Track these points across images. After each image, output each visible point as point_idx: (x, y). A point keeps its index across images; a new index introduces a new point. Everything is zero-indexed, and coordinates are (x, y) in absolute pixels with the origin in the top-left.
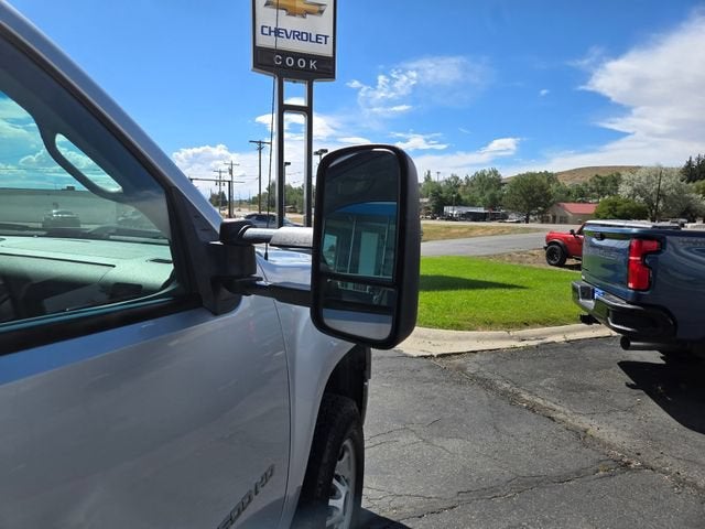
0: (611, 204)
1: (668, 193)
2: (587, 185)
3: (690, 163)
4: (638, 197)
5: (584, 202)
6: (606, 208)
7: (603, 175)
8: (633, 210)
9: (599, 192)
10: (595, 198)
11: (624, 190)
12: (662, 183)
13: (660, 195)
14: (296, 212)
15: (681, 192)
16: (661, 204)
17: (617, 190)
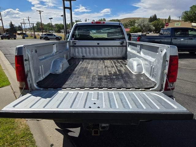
0: (133, 29)
1: (146, 25)
2: (127, 23)
3: (151, 17)
4: (139, 27)
5: (127, 28)
6: (132, 29)
7: (132, 20)
8: (138, 30)
9: (130, 25)
10: (129, 26)
11: (136, 25)
12: (145, 23)
13: (144, 26)
14: (47, 32)
15: (148, 25)
16: (144, 28)
17: (134, 24)
